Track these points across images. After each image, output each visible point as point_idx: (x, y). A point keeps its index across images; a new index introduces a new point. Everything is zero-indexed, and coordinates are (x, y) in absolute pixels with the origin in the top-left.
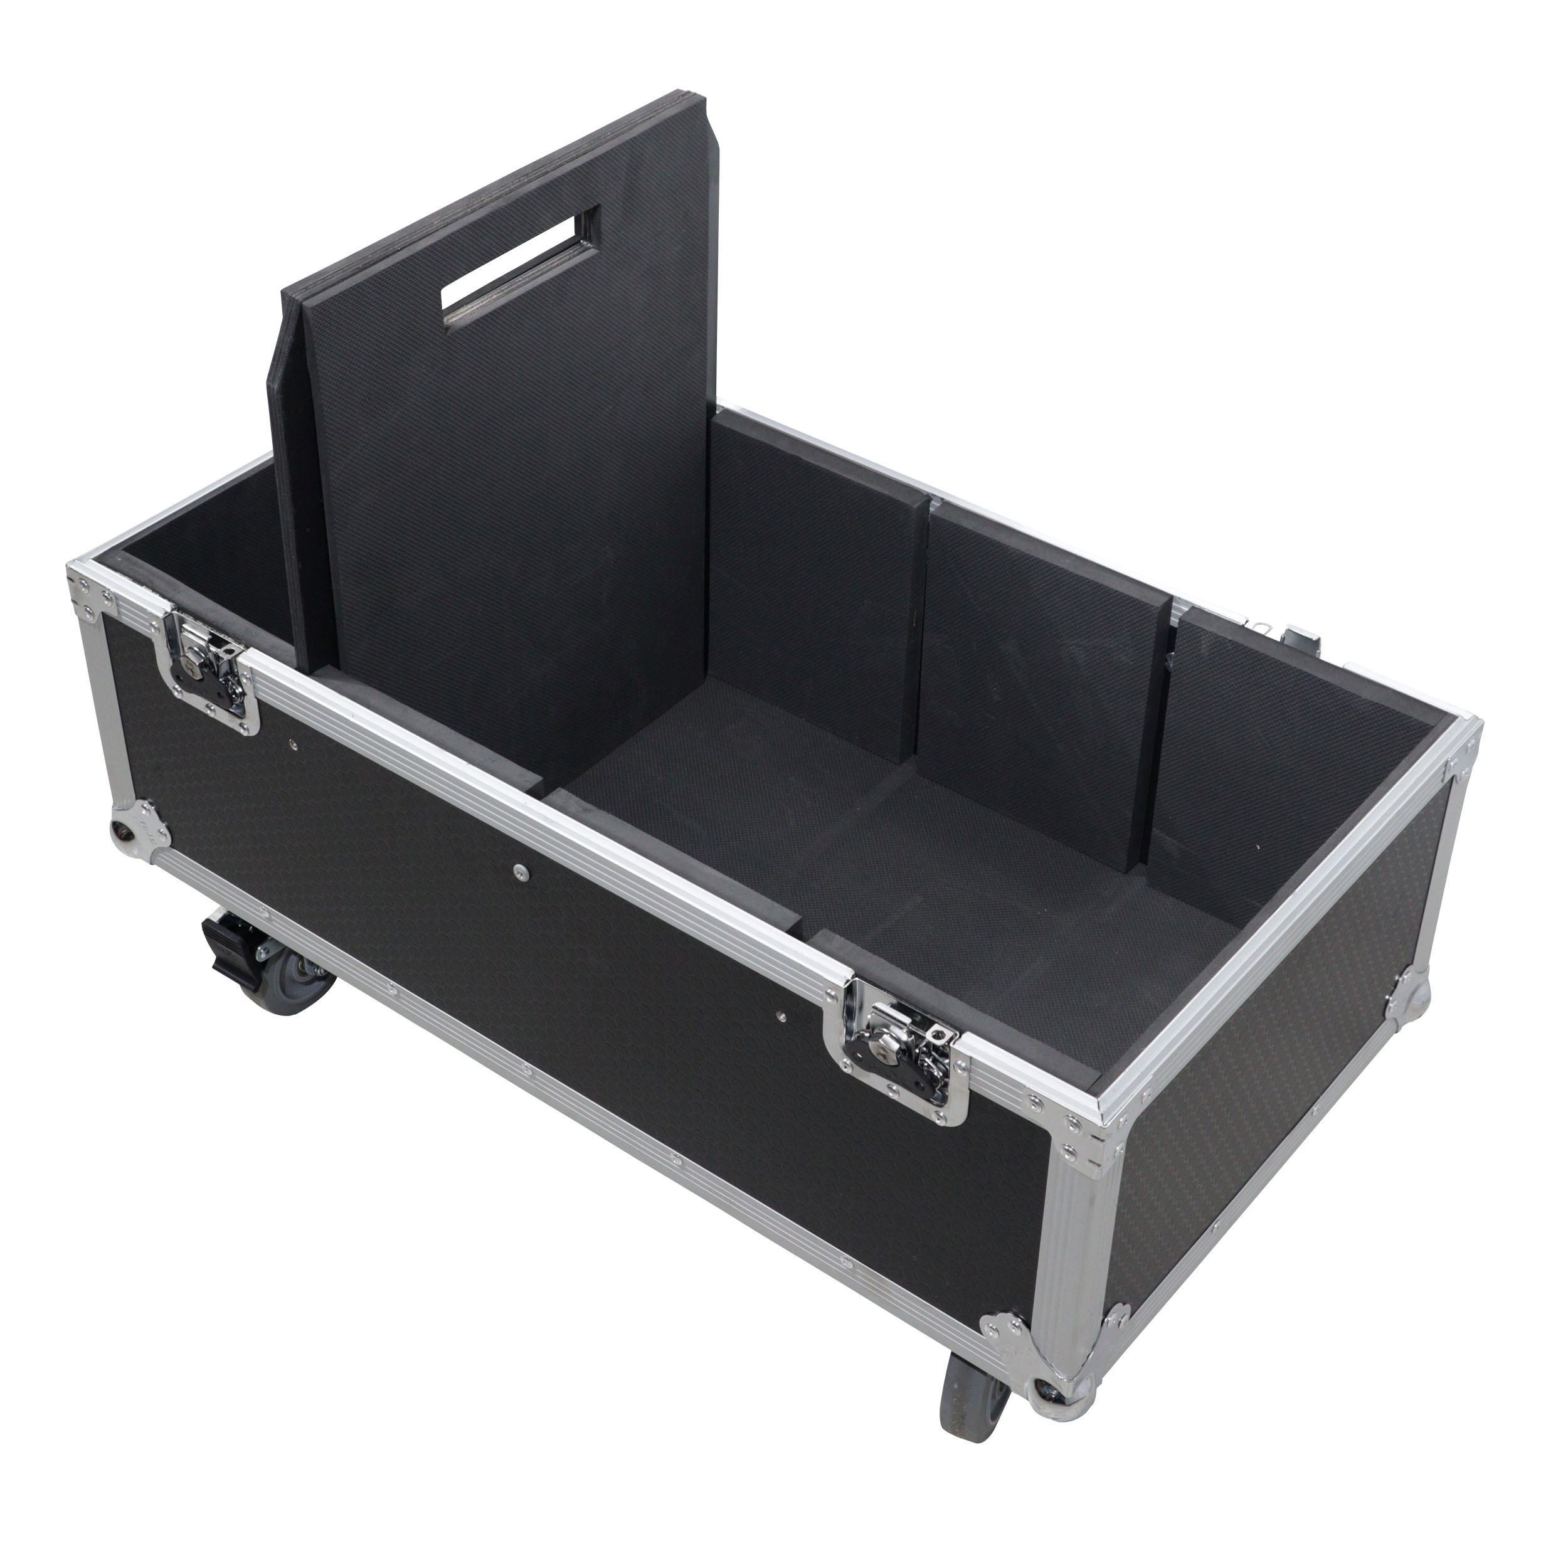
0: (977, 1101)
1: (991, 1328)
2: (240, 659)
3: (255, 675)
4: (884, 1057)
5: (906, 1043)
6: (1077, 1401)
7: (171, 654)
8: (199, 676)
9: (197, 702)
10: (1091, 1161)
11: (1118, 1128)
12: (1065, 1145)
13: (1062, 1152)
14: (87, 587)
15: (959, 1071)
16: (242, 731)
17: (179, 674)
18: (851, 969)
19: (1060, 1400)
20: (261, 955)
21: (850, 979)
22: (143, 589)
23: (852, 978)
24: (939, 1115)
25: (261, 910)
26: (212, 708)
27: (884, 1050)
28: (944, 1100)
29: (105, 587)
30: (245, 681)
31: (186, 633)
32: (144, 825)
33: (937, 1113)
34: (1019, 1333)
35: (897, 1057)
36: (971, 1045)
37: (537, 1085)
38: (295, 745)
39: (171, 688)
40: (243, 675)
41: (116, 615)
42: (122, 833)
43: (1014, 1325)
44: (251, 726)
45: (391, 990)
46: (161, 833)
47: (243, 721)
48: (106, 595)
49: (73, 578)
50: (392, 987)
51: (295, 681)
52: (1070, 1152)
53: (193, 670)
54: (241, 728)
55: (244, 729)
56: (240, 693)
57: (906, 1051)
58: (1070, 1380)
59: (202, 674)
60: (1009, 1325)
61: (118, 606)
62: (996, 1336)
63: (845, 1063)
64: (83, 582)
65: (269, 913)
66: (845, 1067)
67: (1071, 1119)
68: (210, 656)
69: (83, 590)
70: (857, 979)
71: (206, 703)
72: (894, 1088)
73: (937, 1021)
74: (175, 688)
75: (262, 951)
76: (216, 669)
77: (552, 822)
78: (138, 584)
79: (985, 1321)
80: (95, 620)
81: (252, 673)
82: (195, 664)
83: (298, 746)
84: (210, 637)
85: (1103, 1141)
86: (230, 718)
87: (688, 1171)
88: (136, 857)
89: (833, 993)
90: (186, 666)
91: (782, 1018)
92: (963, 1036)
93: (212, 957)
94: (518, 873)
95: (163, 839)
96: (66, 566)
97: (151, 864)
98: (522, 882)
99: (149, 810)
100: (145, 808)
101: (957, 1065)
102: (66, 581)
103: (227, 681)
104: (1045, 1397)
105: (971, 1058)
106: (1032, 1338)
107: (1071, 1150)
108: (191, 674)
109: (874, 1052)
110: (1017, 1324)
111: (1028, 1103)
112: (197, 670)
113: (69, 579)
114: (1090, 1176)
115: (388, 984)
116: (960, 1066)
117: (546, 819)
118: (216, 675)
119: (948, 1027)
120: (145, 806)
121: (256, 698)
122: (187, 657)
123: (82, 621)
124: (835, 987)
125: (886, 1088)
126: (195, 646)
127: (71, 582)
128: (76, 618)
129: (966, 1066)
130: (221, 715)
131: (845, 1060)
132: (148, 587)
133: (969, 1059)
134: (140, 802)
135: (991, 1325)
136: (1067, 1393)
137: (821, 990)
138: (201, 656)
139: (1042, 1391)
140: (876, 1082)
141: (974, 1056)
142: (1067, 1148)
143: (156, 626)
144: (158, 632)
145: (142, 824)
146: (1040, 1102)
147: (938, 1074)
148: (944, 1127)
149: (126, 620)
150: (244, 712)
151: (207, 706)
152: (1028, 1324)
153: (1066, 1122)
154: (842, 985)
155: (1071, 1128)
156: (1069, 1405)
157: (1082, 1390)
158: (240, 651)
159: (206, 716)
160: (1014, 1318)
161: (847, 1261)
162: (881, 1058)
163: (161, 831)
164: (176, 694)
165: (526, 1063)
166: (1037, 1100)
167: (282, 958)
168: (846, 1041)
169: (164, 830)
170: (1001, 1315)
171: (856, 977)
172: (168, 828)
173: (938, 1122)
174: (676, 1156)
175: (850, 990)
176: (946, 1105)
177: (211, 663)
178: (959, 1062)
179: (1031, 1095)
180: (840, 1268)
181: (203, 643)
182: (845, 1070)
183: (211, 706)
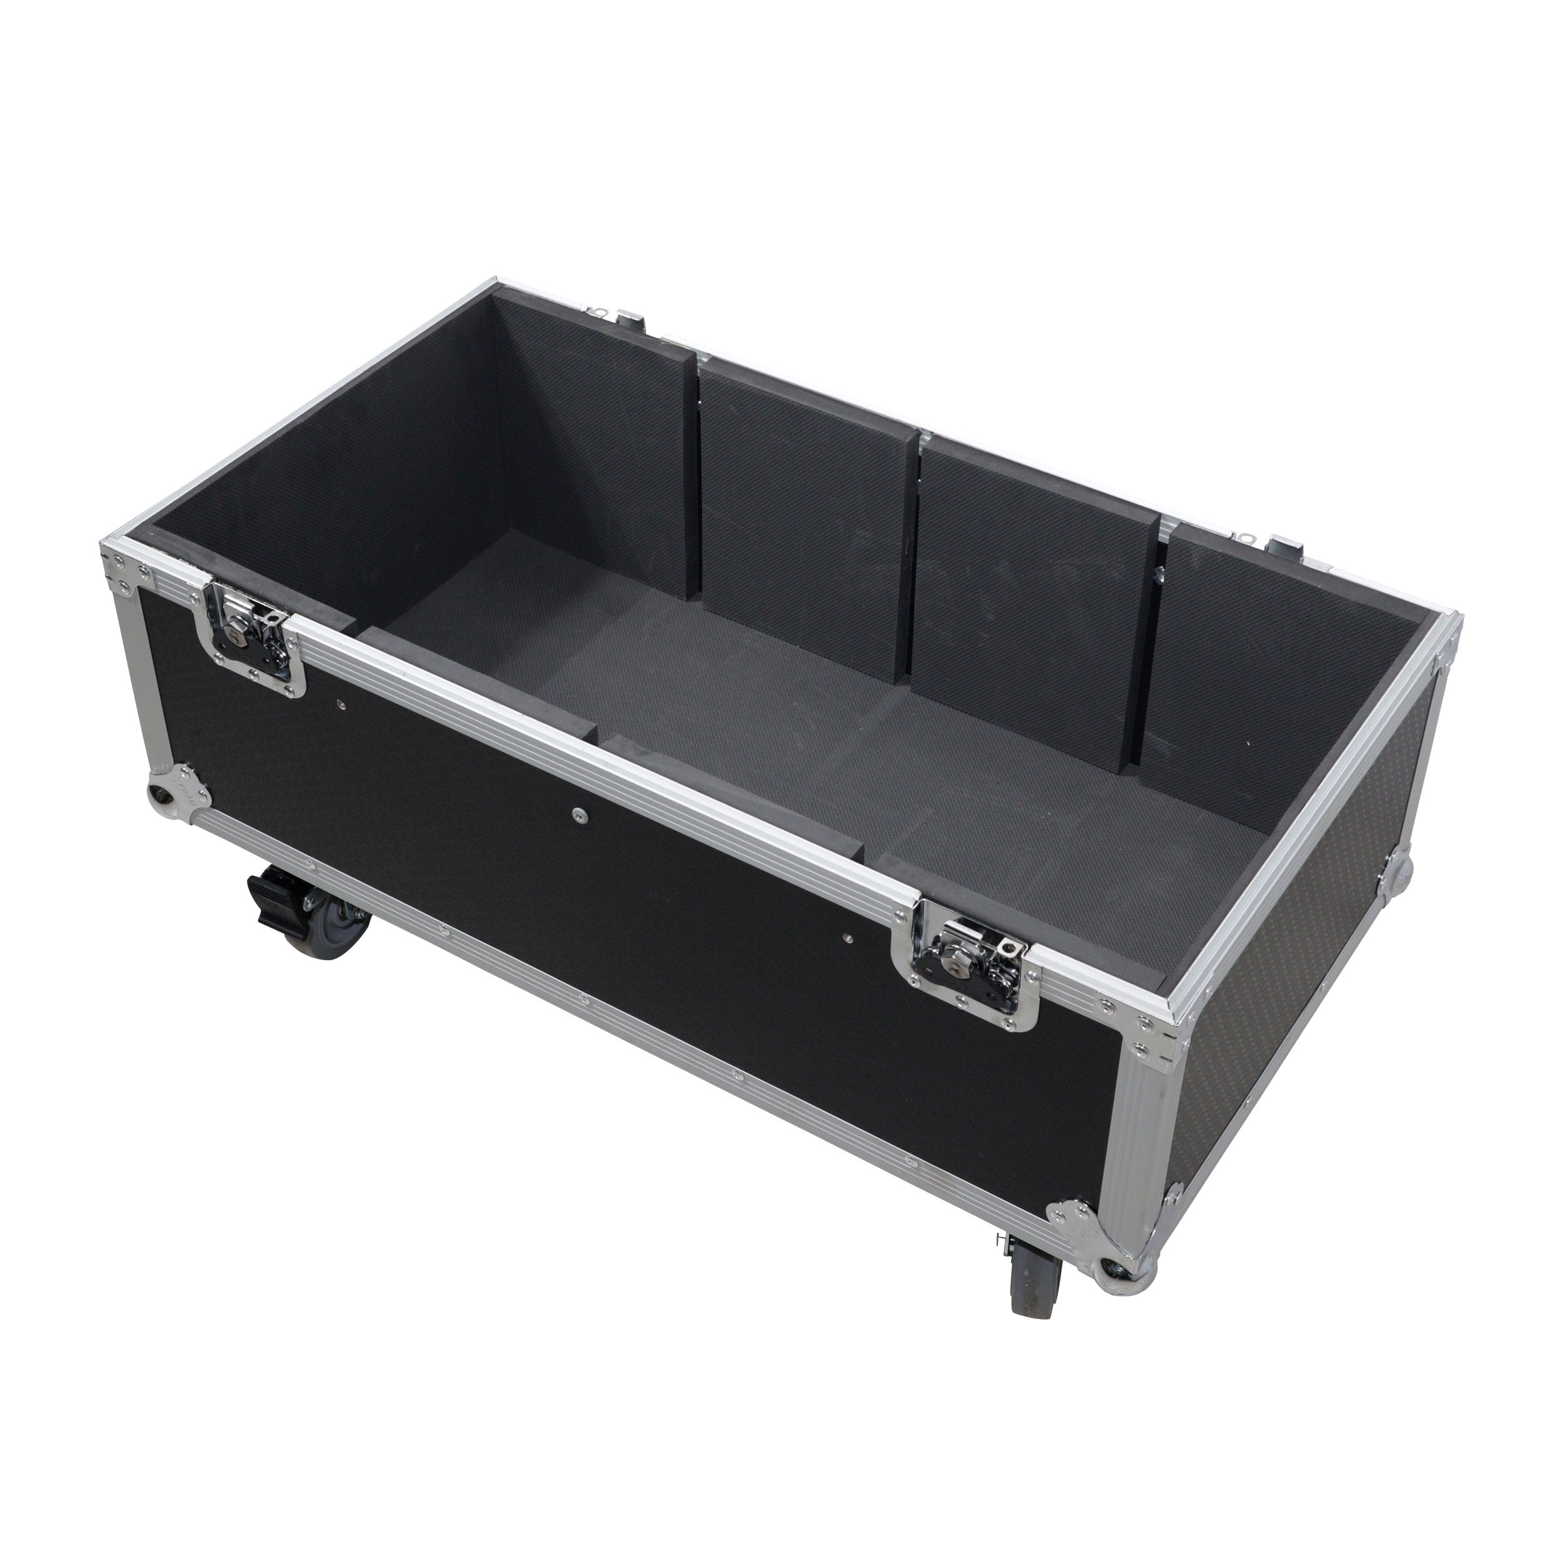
0: (1047, 1007)
1: (1058, 1214)
2: (285, 626)
3: (301, 640)
4: (957, 971)
5: (977, 957)
6: (1143, 1276)
7: (212, 623)
8: (243, 644)
9: (240, 668)
10: (1162, 1057)
11: (1187, 1025)
12: (1136, 1044)
13: (1134, 1050)
14: (123, 563)
15: (1031, 981)
16: (287, 694)
17: (221, 641)
18: (918, 891)
19: (1125, 1276)
20: (308, 905)
21: (918, 900)
22: (180, 562)
23: (920, 899)
24: (1008, 1022)
25: (307, 862)
26: (256, 673)
27: (958, 965)
28: (1013, 1008)
29: (141, 562)
30: (291, 646)
31: (228, 603)
32: (183, 788)
33: (1007, 1020)
34: (1085, 1217)
35: (970, 971)
36: (1041, 956)
37: (595, 1013)
38: (343, 704)
39: (212, 656)
40: (289, 640)
41: (154, 589)
42: (160, 796)
43: (1081, 1210)
44: (297, 689)
45: (443, 931)
46: (201, 794)
47: (288, 684)
48: (143, 569)
49: (109, 556)
50: (444, 929)
51: (343, 644)
52: (1142, 1050)
53: (238, 638)
54: (286, 691)
55: (289, 691)
56: (284, 657)
57: (978, 965)
58: (1136, 1258)
59: (248, 643)
60: (1076, 1211)
61: (155, 579)
62: (1063, 1221)
63: (914, 978)
64: (118, 558)
65: (315, 865)
66: (914, 982)
67: (1143, 1019)
68: (254, 623)
69: (119, 566)
70: (924, 899)
71: (249, 670)
72: (963, 999)
73: (1005, 935)
74: (216, 656)
75: (308, 901)
76: (260, 636)
77: (612, 766)
78: (174, 557)
79: (1052, 1209)
80: (131, 594)
81: (298, 638)
82: (240, 632)
83: (346, 705)
84: (254, 605)
85: (1175, 1038)
86: (275, 682)
87: (748, 1085)
88: (174, 818)
89: (902, 914)
90: (230, 634)
91: (849, 939)
92: (1033, 948)
93: (257, 911)
94: (577, 816)
95: (204, 800)
96: (100, 544)
97: (191, 824)
98: (581, 825)
99: (188, 773)
100: (184, 771)
101: (1028, 975)
102: (100, 559)
103: (270, 646)
104: (1112, 1275)
105: (1042, 968)
106: (1099, 1222)
107: (1142, 1048)
108: (235, 642)
109: (946, 967)
110: (1084, 1210)
111: (1100, 1006)
112: (242, 638)
113: (104, 556)
114: (1161, 1071)
115: (440, 926)
116: (1031, 976)
117: (606, 764)
118: (261, 641)
119: (1017, 940)
120: (184, 769)
121: (302, 662)
122: (231, 626)
123: (116, 596)
124: (905, 908)
125: (955, 1000)
126: (238, 615)
127: (105, 559)
128: (111, 593)
129: (1037, 975)
130: (265, 680)
131: (913, 976)
132: (184, 560)
133: (1040, 970)
134: (179, 766)
135: (1057, 1212)
136: (1133, 1269)
137: (890, 912)
138: (245, 625)
139: (1110, 1270)
140: (946, 995)
141: (1046, 966)
142: (1138, 1046)
143: (196, 597)
144: (198, 603)
145: (181, 787)
146: (1111, 1005)
147: (1007, 983)
148: (1014, 1033)
149: (163, 593)
150: (289, 675)
151: (251, 672)
152: (1095, 1209)
153: (1138, 1024)
154: (911, 906)
155: (1143, 1028)
156: (1136, 1281)
157: (1146, 1265)
158: (285, 617)
159: (250, 681)
160: (1080, 1204)
161: (911, 1160)
162: (953, 973)
163: (202, 792)
164: (217, 661)
165: (584, 994)
166: (1109, 1004)
167: (325, 906)
168: (914, 959)
169: (204, 791)
170: (1068, 1202)
171: (923, 897)
172: (209, 789)
173: (1008, 1029)
174: (737, 1072)
175: (919, 911)
176: (1016, 1012)
177: (255, 630)
178: (1030, 973)
179: (1102, 1000)
180: (903, 1167)
181: (247, 612)
182: (913, 985)
183: (255, 671)
